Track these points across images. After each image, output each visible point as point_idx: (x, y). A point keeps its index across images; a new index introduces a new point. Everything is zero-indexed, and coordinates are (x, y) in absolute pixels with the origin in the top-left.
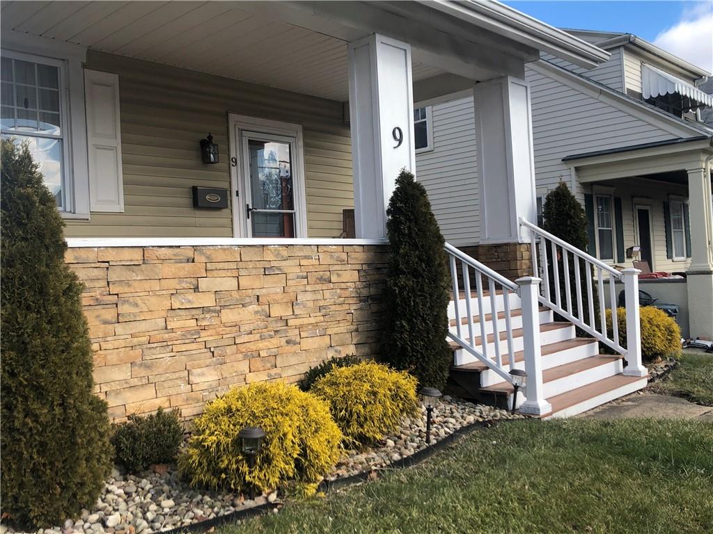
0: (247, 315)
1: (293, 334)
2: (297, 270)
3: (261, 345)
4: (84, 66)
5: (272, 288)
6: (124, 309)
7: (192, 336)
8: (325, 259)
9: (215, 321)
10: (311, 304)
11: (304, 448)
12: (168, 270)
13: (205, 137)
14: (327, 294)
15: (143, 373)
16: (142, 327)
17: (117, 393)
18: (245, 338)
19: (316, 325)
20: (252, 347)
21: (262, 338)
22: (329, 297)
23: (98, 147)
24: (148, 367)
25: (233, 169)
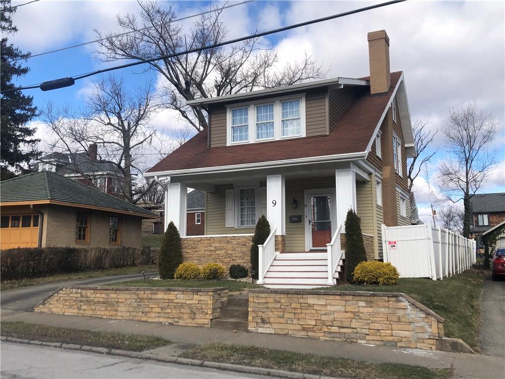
0: (222, 252)
1: (234, 258)
2: (236, 242)
3: (225, 259)
4: (260, 187)
5: (229, 246)
6: (197, 249)
7: (210, 256)
9: (215, 253)
10: (240, 251)
12: (205, 242)
16: (200, 253)
18: (221, 257)
19: (241, 256)
20: (223, 260)
22: (245, 249)
24: (201, 261)
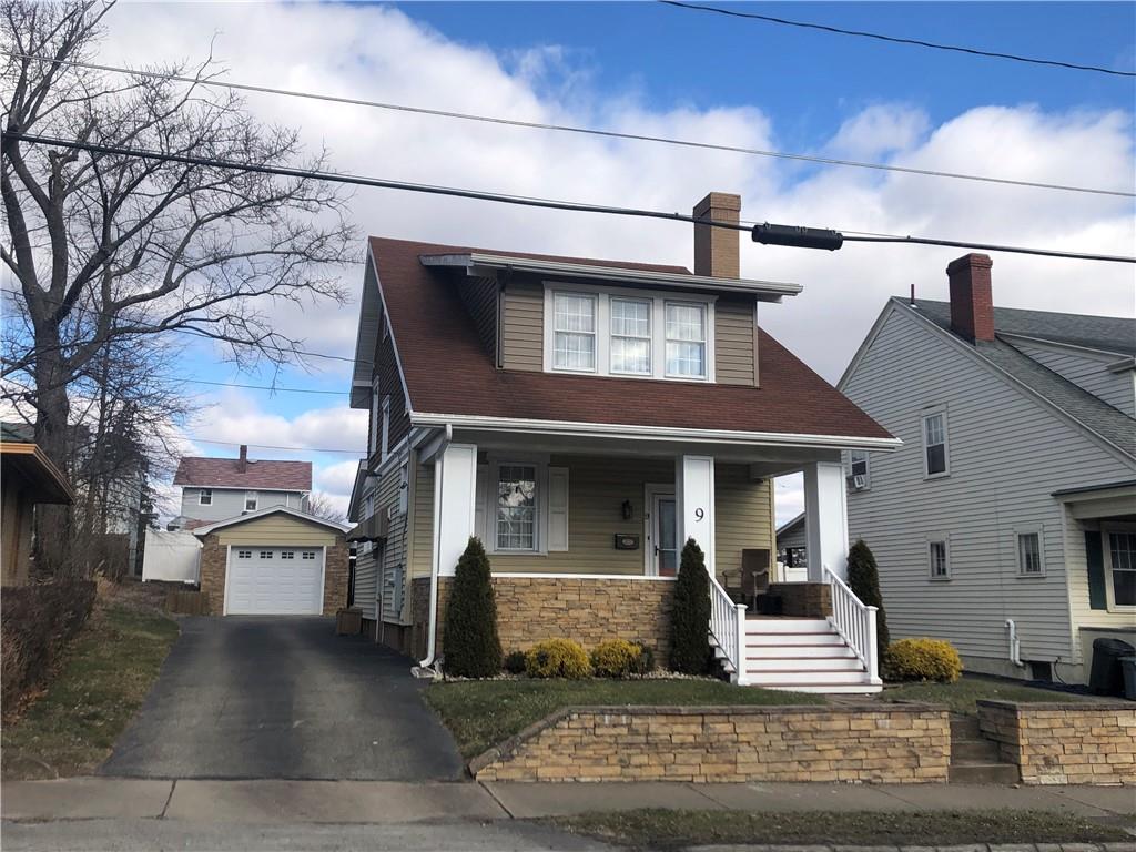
0: (584, 614)
1: (612, 627)
2: (616, 593)
3: (592, 630)
4: (549, 465)
5: (601, 601)
6: (521, 605)
7: (553, 621)
8: (638, 588)
9: (566, 615)
10: (625, 612)
11: (562, 664)
12: (543, 589)
13: (625, 500)
14: (637, 607)
15: (527, 634)
16: (530, 614)
17: (516, 642)
18: (582, 626)
19: (628, 624)
20: (587, 631)
21: (592, 627)
22: (637, 609)
23: (555, 512)
24: (531, 633)
25: (646, 521)
